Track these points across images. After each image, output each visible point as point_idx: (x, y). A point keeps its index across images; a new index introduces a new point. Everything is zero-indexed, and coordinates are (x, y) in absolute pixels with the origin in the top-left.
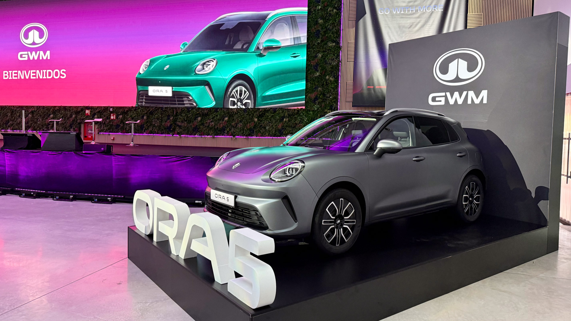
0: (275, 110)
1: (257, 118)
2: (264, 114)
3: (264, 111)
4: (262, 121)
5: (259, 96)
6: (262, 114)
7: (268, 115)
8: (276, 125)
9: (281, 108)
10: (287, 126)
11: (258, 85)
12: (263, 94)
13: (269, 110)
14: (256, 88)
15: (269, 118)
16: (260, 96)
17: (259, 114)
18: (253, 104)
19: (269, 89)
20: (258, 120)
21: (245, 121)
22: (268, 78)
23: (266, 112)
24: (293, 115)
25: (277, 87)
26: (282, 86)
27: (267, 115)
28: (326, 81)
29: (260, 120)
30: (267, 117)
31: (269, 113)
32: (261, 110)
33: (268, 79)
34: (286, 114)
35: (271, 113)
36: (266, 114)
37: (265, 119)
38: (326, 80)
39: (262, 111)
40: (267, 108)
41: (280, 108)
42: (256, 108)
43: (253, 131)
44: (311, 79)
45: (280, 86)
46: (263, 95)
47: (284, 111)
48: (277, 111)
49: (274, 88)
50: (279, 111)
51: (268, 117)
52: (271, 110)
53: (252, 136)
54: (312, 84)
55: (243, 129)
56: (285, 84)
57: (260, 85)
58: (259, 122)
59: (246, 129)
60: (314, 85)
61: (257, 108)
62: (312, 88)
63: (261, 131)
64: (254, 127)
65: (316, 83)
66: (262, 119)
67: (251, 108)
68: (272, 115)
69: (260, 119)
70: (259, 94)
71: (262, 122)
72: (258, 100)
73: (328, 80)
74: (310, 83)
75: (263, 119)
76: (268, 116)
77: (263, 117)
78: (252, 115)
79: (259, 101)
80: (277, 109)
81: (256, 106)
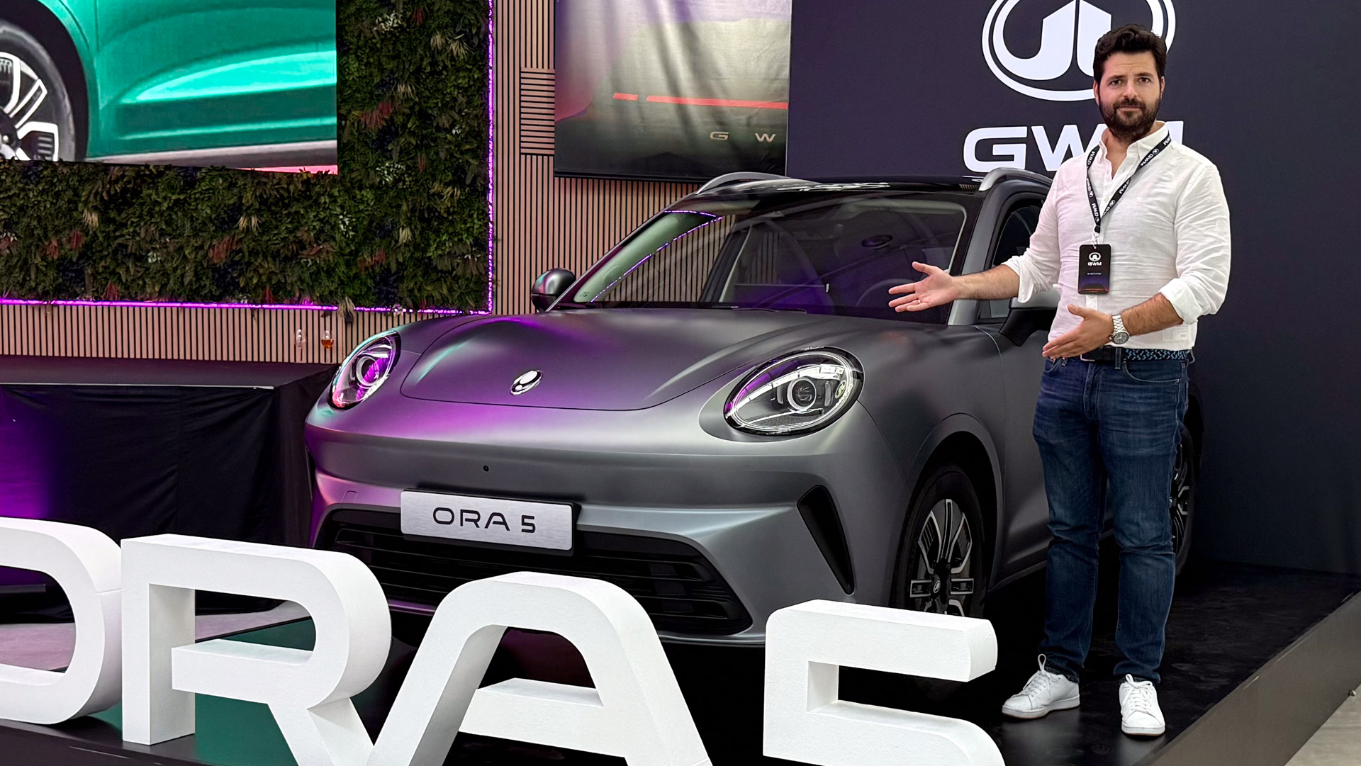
0: (188, 174)
1: (95, 208)
2: (137, 193)
3: (135, 178)
4: (125, 225)
5: (102, 104)
6: (124, 190)
7: (154, 197)
8: (202, 247)
9: (220, 169)
10: (254, 253)
11: (98, 50)
12: (122, 94)
13: (160, 174)
14: (85, 65)
15: (161, 214)
16: (108, 106)
17: (108, 192)
18: (73, 145)
19: (153, 75)
20: (105, 220)
21: (35, 223)
22: (147, 20)
23: (144, 181)
24: (284, 201)
25: (197, 66)
26: (221, 65)
27: (150, 195)
28: (433, 56)
29: (113, 221)
30: (151, 209)
31: (161, 187)
32: (116, 172)
33: (146, 28)
34: (248, 198)
35: (171, 188)
36: (146, 192)
37: (140, 217)
38: (434, 53)
39: (123, 176)
40: (147, 166)
41: (213, 168)
42: (88, 160)
43: (80, 274)
44: (361, 43)
45: (210, 63)
46: (127, 100)
47: (240, 183)
48: (203, 179)
49: (181, 70)
50: (211, 180)
51: (157, 209)
52: (171, 174)
53: (74, 296)
54: (366, 65)
55: (25, 266)
56: (235, 57)
57: (108, 49)
58: (112, 227)
59: (38, 260)
60: (375, 71)
61: (95, 165)
62: (367, 84)
63: (121, 271)
64: (81, 256)
65: (384, 60)
66: (123, 215)
67: (65, 160)
68: (177, 201)
69: (113, 214)
70: (104, 98)
71: (125, 231)
72: (97, 123)
73: (440, 53)
74: (359, 59)
75: (128, 218)
76: (156, 203)
77: (131, 205)
78: (70, 193)
79: (103, 126)
80: (200, 169)
81: (88, 153)
